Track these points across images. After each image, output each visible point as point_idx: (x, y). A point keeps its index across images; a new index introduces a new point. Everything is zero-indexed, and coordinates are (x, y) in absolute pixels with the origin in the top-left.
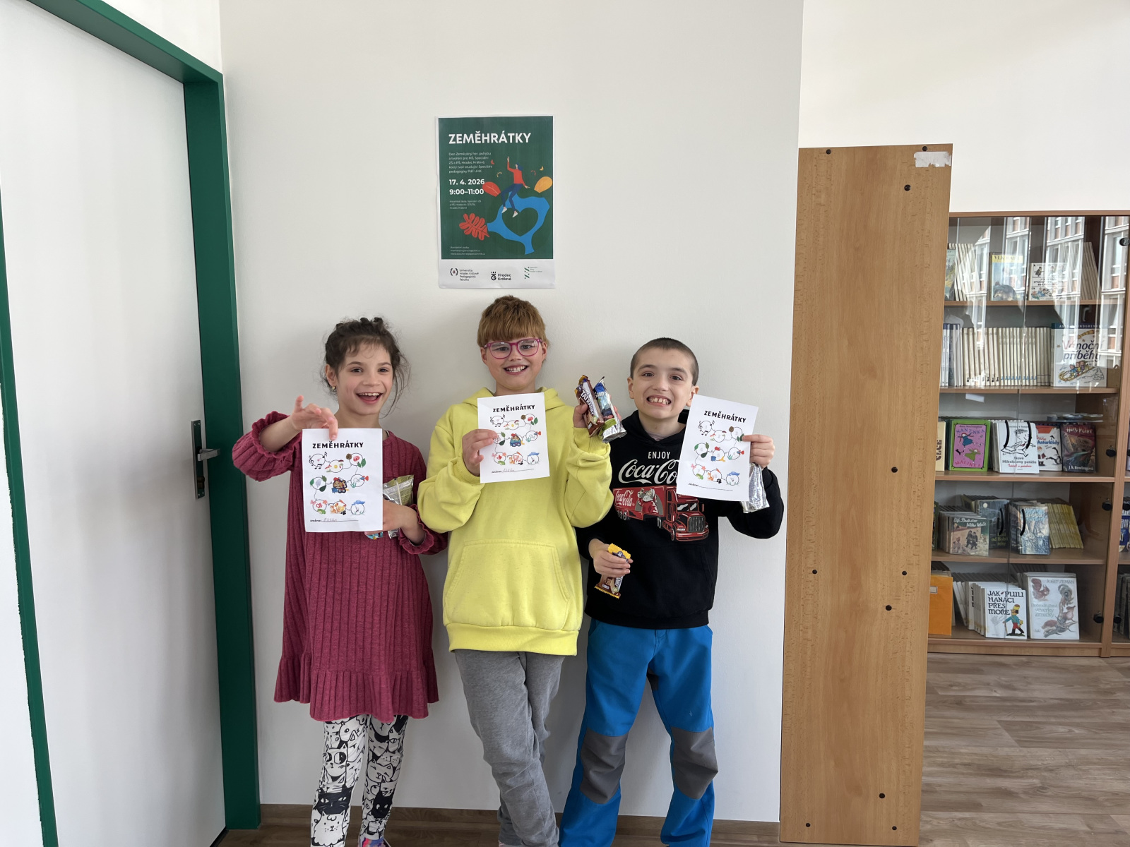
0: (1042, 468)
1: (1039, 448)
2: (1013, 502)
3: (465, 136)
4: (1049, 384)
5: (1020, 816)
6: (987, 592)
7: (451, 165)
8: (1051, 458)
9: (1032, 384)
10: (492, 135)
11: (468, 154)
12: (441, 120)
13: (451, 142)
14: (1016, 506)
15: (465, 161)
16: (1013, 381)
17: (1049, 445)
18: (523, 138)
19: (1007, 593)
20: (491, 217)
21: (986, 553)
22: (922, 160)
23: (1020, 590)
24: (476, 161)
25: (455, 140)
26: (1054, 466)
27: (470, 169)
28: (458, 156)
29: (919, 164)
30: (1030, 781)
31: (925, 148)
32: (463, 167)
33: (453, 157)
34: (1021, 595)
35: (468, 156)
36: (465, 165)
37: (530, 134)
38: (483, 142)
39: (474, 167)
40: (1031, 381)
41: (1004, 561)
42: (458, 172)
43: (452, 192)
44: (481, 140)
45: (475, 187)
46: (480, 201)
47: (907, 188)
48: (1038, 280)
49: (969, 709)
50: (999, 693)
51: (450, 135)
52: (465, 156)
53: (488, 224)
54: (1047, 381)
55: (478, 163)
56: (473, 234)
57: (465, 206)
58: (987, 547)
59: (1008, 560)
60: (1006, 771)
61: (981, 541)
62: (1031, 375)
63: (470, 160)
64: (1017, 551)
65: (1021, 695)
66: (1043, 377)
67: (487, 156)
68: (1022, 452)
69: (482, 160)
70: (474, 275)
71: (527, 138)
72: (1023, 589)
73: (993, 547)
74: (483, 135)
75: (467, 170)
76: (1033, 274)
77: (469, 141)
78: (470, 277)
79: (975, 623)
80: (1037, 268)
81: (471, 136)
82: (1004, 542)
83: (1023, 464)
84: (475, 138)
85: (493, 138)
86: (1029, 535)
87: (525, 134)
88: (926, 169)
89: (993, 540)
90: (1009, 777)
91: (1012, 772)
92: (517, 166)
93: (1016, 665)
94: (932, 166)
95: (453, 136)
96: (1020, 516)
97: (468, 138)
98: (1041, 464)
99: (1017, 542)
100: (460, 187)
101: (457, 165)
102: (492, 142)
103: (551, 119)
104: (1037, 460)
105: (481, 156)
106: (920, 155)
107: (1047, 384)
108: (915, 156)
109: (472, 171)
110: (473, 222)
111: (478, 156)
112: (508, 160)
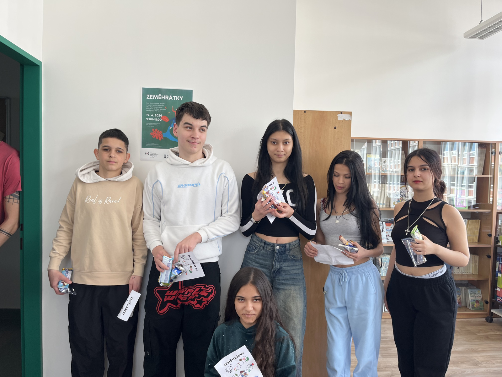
0: (388, 240)
1: (387, 232)
3: (154, 96)
4: (390, 207)
7: (148, 108)
9: (383, 206)
10: (166, 96)
12: (144, 89)
13: (148, 98)
15: (154, 106)
17: (389, 231)
18: (179, 98)
20: (165, 130)
22: (341, 117)
24: (159, 106)
25: (149, 97)
27: (156, 110)
28: (151, 104)
29: (339, 119)
31: (341, 113)
32: (152, 109)
33: (149, 104)
35: (155, 104)
36: (154, 108)
37: (182, 97)
38: (162, 99)
42: (150, 111)
43: (147, 119)
44: (161, 98)
45: (157, 118)
46: (160, 124)
47: (335, 128)
48: (385, 165)
51: (147, 95)
52: (154, 104)
53: (163, 134)
56: (156, 138)
57: (153, 126)
62: (383, 203)
63: (156, 106)
66: (387, 204)
67: (163, 105)
69: (161, 107)
70: (156, 155)
71: (181, 98)
74: (162, 96)
75: (154, 110)
76: (383, 162)
77: (155, 98)
78: (154, 156)
80: (384, 160)
81: (157, 96)
84: (159, 97)
85: (167, 97)
86: (384, 268)
87: (180, 97)
88: (342, 121)
92: (176, 110)
94: (344, 120)
95: (149, 95)
96: (380, 260)
97: (155, 97)
98: (388, 239)
100: (151, 117)
101: (150, 108)
102: (166, 99)
103: (192, 91)
104: (386, 237)
105: (161, 105)
106: (339, 115)
107: (389, 206)
108: (338, 116)
109: (156, 111)
110: (156, 133)
111: (159, 105)
112: (173, 107)
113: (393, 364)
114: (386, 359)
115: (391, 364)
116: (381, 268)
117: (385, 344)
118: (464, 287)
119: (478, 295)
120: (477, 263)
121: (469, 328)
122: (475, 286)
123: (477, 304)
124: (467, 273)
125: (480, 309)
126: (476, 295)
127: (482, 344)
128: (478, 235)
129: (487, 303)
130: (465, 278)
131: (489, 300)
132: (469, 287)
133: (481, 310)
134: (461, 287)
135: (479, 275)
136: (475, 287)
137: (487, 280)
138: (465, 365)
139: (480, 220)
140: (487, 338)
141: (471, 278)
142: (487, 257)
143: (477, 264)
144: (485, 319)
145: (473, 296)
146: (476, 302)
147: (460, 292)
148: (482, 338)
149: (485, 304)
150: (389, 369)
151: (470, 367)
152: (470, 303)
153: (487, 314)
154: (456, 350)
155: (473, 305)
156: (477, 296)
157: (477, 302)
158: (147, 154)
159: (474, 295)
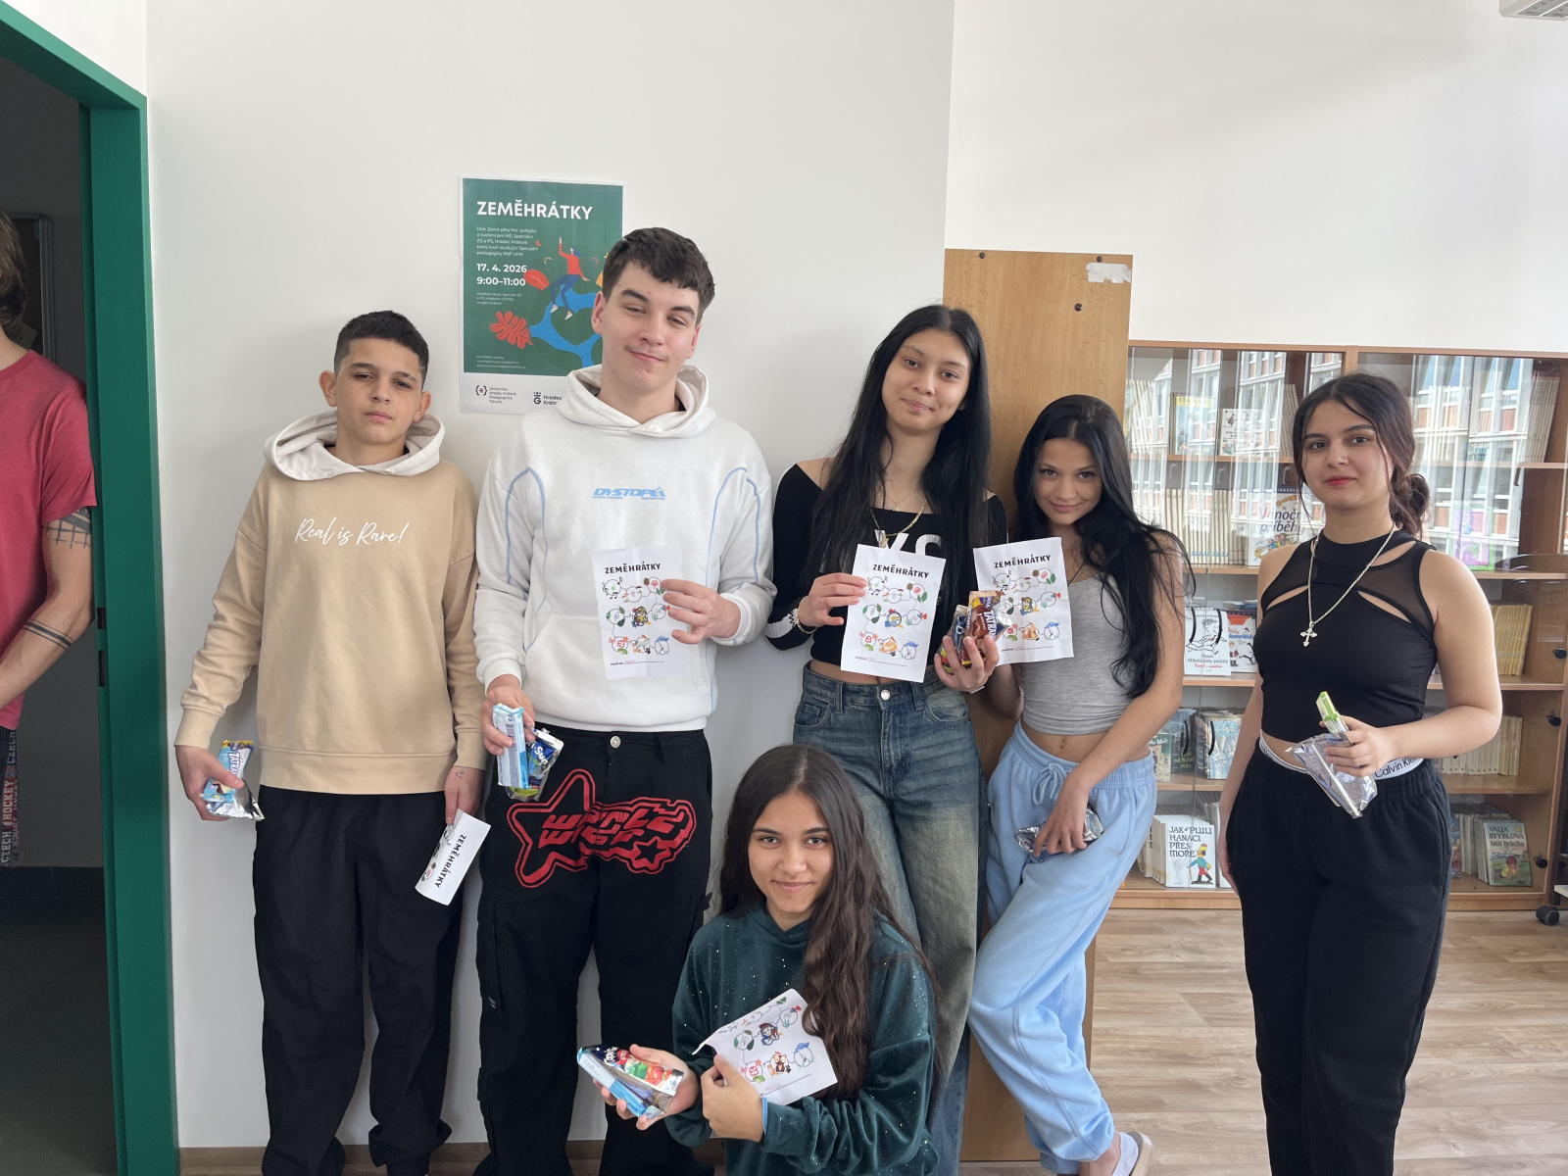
0: (1235, 669)
1: (1231, 644)
2: (1201, 712)
3: (501, 205)
4: (1243, 563)
5: (1211, 1115)
6: (1168, 828)
7: (483, 244)
8: (1245, 656)
9: (1222, 562)
10: (539, 206)
11: (504, 230)
12: (467, 182)
13: (480, 213)
14: (1203, 718)
15: (499, 239)
16: (1200, 557)
17: (1243, 640)
18: (581, 212)
19: (1192, 829)
20: (536, 317)
21: (1167, 779)
22: (1097, 273)
23: (1207, 825)
24: (516, 239)
25: (486, 209)
26: (1248, 667)
27: (507, 251)
28: (491, 233)
29: (1092, 278)
30: (1223, 1070)
31: (1099, 259)
32: (497, 247)
33: (484, 232)
34: (1208, 831)
35: (504, 233)
36: (500, 245)
37: (591, 208)
38: (526, 215)
39: (512, 249)
40: (1222, 558)
41: (1189, 787)
42: (490, 254)
43: (480, 280)
44: (523, 212)
45: (513, 275)
46: (520, 295)
47: (1078, 308)
48: (1230, 430)
49: (1147, 979)
50: (1183, 958)
51: (479, 203)
52: (499, 233)
53: (531, 327)
54: (1240, 558)
55: (518, 242)
56: (509, 340)
57: (498, 301)
58: (1169, 770)
59: (1194, 787)
60: (1192, 1058)
61: (1162, 762)
62: (1222, 551)
63: (507, 239)
64: (1204, 775)
65: (1209, 959)
66: (1236, 553)
67: (531, 234)
68: (1211, 648)
69: (523, 240)
70: (510, 395)
71: (587, 213)
72: (1211, 824)
73: (1177, 770)
74: (526, 205)
75: (502, 251)
76: (1225, 423)
77: (505, 213)
78: (504, 398)
79: (1154, 868)
80: (1229, 416)
81: (509, 205)
82: (1188, 763)
83: (1212, 664)
84: (515, 209)
85: (541, 210)
86: (1218, 754)
87: (583, 208)
88: (1102, 285)
89: (1176, 761)
90: (1197, 1065)
91: (1200, 1059)
92: (572, 250)
93: (1202, 921)
94: (1108, 282)
95: (484, 204)
96: (1208, 730)
97: (505, 209)
98: (1234, 664)
99: (1205, 764)
100: (493, 274)
101: (490, 244)
102: (538, 215)
103: (619, 189)
104: (1228, 659)
105: (523, 234)
106: (1093, 267)
107: (1240, 562)
108: (1088, 267)
109: (510, 254)
110: (509, 323)
111: (518, 234)
112: (560, 241)
113: (1241, 1046)
114: (1220, 1029)
115: (1234, 1046)
116: (1210, 753)
117: (1220, 986)
118: (1470, 814)
119: (1514, 840)
120: (1515, 740)
121: (1482, 940)
122: (1507, 813)
123: (1511, 868)
124: (1483, 773)
125: (1520, 882)
126: (1507, 840)
127: (1521, 990)
128: (1522, 652)
129: (1542, 863)
130: (1476, 787)
131: (1548, 857)
132: (1487, 815)
133: (1521, 885)
134: (1462, 816)
135: (1522, 778)
136: (1507, 816)
137: (1547, 794)
138: (1468, 1054)
139: (1530, 607)
140: (1539, 971)
141: (1495, 787)
142: (1546, 721)
143: (1518, 744)
144: (1532, 915)
145: (1499, 844)
146: (1507, 862)
147: (1459, 829)
148: (1524, 970)
149: (1536, 868)
150: (1228, 1059)
151: (1483, 1058)
152: (1490, 863)
153: (1540, 899)
154: (1441, 1006)
155: (1498, 872)
156: (1513, 844)
157: (1512, 860)
158: (481, 391)
159: (1502, 840)
